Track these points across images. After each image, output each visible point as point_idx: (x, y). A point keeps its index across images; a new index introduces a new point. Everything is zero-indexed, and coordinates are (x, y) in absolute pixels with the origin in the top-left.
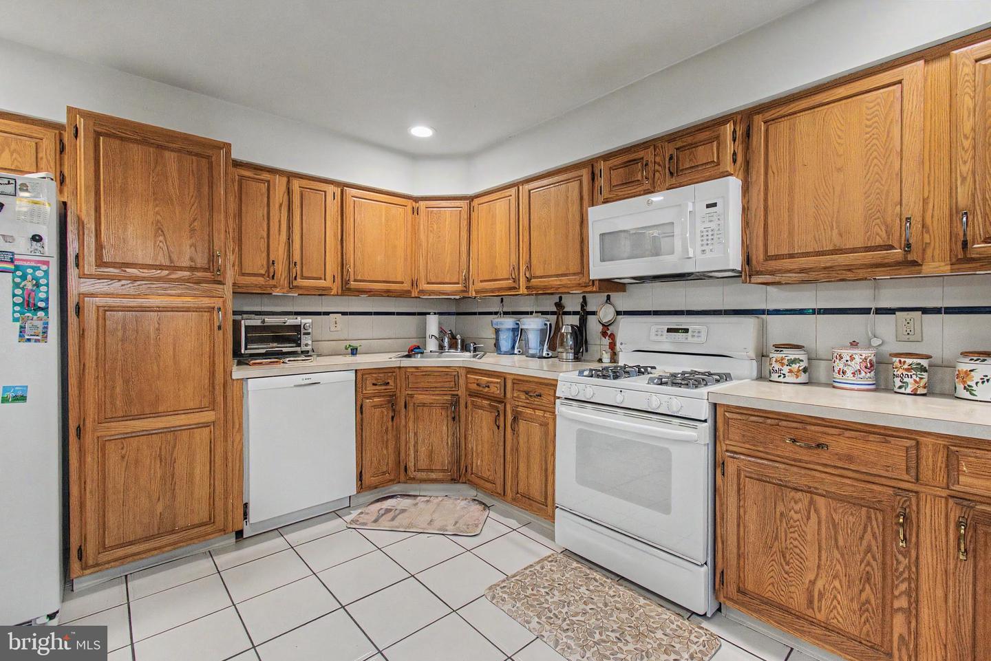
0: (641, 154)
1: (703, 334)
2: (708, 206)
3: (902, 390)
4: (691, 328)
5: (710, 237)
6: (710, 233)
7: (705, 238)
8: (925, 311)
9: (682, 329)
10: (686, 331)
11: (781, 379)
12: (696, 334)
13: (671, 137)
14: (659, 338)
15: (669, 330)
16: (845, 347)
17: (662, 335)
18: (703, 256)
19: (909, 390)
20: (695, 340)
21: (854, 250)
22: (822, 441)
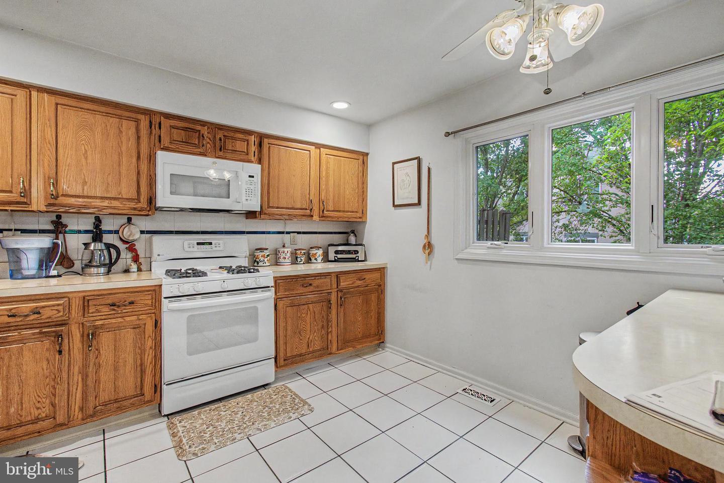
0: (199, 128)
1: (221, 245)
2: (250, 176)
3: (301, 263)
4: (213, 242)
5: (250, 193)
6: (250, 191)
7: (248, 193)
8: (299, 233)
9: (206, 243)
10: (211, 244)
11: (264, 265)
12: (217, 245)
13: (221, 127)
14: (192, 249)
15: (198, 244)
16: (281, 248)
17: (193, 247)
18: (246, 202)
19: (302, 263)
20: (218, 248)
21: (297, 209)
22: (311, 283)
